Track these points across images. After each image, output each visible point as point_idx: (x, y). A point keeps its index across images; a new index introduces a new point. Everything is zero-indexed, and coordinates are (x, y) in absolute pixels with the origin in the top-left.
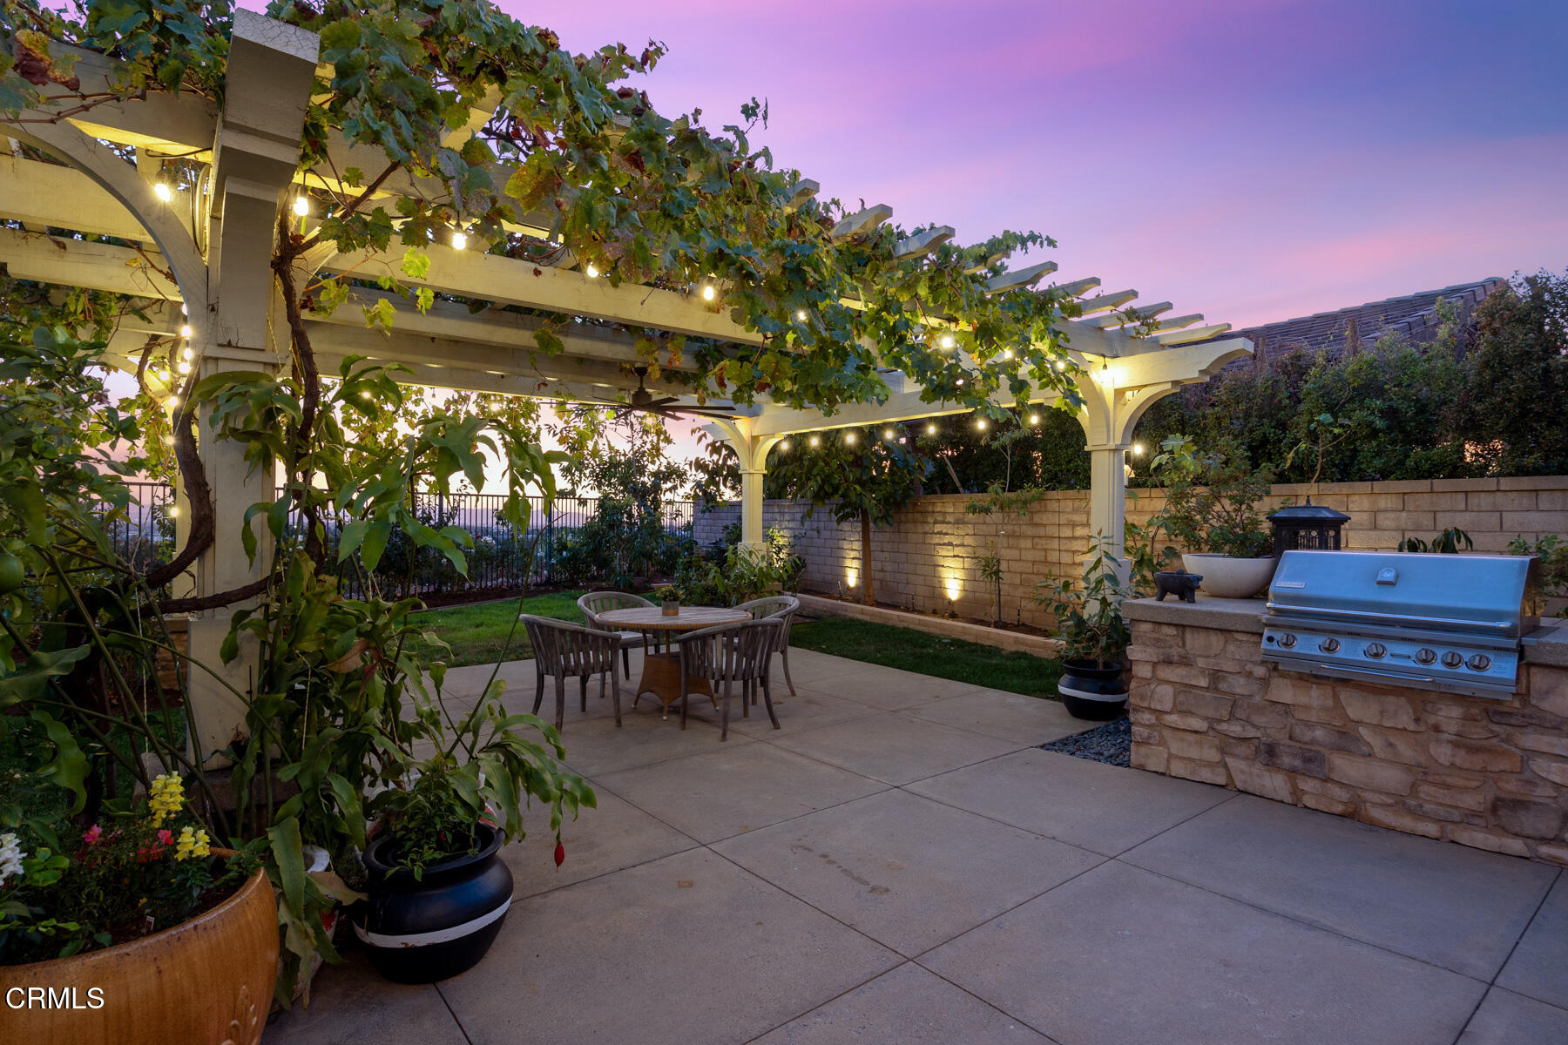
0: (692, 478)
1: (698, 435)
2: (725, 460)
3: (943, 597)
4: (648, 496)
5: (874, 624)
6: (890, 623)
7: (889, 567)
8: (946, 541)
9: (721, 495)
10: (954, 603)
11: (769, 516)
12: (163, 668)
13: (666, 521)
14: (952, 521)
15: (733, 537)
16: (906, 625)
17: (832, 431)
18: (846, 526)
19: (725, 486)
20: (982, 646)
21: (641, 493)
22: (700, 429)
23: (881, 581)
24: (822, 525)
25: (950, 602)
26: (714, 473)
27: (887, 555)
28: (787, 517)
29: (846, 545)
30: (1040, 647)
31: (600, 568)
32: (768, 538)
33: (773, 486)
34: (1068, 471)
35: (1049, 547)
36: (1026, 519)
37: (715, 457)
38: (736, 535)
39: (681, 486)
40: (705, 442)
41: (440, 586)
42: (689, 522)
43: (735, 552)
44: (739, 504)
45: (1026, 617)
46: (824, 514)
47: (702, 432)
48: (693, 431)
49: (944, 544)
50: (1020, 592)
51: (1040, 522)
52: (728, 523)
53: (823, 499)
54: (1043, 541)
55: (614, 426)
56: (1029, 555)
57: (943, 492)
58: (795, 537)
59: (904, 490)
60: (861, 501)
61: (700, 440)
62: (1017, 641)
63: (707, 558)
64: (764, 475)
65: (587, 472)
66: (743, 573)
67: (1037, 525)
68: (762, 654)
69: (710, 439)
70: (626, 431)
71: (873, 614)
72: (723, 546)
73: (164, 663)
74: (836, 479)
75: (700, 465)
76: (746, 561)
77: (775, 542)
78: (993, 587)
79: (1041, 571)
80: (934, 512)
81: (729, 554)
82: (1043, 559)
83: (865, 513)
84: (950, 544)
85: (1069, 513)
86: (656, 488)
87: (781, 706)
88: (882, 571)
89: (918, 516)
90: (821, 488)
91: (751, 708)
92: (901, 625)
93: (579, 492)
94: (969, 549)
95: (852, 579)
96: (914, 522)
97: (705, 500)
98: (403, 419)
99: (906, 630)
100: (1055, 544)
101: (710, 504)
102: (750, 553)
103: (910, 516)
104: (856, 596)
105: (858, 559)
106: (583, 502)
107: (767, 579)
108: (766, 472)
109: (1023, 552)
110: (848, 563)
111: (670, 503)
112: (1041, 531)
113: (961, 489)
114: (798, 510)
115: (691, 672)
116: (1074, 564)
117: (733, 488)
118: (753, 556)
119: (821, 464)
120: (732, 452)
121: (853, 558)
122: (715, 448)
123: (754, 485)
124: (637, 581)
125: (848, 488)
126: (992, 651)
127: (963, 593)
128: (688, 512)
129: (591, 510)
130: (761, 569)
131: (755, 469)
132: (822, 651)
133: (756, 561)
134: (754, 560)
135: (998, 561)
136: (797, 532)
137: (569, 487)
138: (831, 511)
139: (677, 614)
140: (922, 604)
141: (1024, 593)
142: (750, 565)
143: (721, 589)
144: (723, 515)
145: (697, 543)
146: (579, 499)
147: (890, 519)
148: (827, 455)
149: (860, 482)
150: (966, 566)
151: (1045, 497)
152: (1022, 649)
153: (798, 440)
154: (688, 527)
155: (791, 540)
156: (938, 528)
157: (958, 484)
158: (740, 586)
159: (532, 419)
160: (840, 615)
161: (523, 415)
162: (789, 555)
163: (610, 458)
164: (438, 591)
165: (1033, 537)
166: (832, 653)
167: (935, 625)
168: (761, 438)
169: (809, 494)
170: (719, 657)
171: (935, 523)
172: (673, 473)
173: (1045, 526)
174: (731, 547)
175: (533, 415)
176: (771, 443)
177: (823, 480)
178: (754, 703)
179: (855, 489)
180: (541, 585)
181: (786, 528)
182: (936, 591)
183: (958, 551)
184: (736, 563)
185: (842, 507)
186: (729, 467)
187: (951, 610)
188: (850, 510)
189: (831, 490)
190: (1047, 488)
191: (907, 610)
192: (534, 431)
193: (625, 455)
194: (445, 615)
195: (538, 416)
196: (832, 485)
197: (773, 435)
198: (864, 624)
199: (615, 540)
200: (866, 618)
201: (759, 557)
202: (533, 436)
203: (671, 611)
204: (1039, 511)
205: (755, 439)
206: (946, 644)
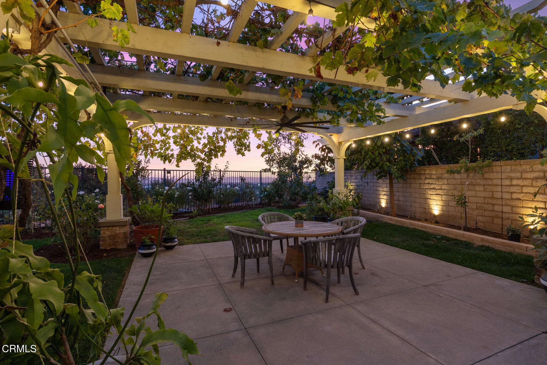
0: (314, 163)
1: (315, 144)
2: (327, 154)
3: (431, 214)
4: (297, 171)
5: (398, 226)
6: (406, 225)
7: (401, 199)
8: (432, 187)
9: (326, 169)
10: (437, 216)
11: (346, 177)
12: (102, 241)
13: (305, 180)
14: (435, 177)
15: (331, 186)
16: (414, 227)
17: (376, 137)
18: (380, 181)
19: (327, 164)
20: (461, 241)
21: (295, 169)
22: (316, 142)
23: (398, 205)
24: (369, 181)
25: (434, 216)
26: (323, 160)
27: (400, 193)
28: (353, 177)
29: (380, 189)
30: (500, 245)
31: (279, 198)
32: (346, 186)
33: (348, 164)
34: (507, 150)
35: (495, 190)
36: (479, 176)
37: (323, 153)
38: (332, 185)
39: (310, 166)
40: (318, 147)
41: (221, 206)
42: (314, 180)
43: (332, 193)
44: (334, 173)
45: (480, 225)
46: (371, 176)
47: (317, 143)
48: (314, 142)
49: (431, 189)
50: (476, 212)
51: (489, 177)
52: (329, 180)
53: (371, 169)
54: (491, 187)
55: (284, 144)
56: (482, 194)
57: (429, 165)
58: (357, 186)
59: (410, 164)
60: (390, 169)
61: (316, 146)
62: (482, 240)
63: (320, 194)
64: (345, 159)
65: (275, 162)
66: (336, 202)
67: (486, 179)
68: (348, 253)
69: (321, 145)
70: (289, 145)
71: (397, 221)
72: (328, 189)
73: (103, 239)
74: (378, 160)
75: (317, 157)
76: (337, 197)
77: (349, 188)
78: (462, 210)
79: (490, 202)
80: (425, 174)
81: (329, 194)
82: (490, 196)
83: (391, 175)
84: (434, 189)
85: (509, 172)
86: (301, 167)
87: (358, 276)
88: (398, 200)
89: (417, 176)
90: (370, 164)
91: (342, 276)
92: (412, 227)
93: (272, 169)
94: (445, 191)
95: (383, 204)
96: (415, 179)
97: (320, 172)
98: (196, 141)
99: (415, 230)
100: (499, 188)
101: (322, 173)
102: (339, 193)
103: (412, 176)
104: (386, 212)
105: (386, 195)
106: (273, 173)
107: (347, 206)
108: (345, 158)
109: (478, 193)
110: (381, 197)
111: (306, 173)
112: (490, 182)
113: (439, 163)
114: (358, 174)
115: (308, 260)
116: (512, 199)
117: (331, 166)
118: (340, 195)
119: (370, 153)
120: (330, 151)
121: (384, 195)
122: (322, 150)
123: (340, 164)
124: (293, 203)
125: (383, 164)
126: (468, 245)
127: (442, 212)
128: (313, 176)
129: (276, 176)
130: (344, 201)
131: (340, 156)
132: (374, 240)
133: (342, 197)
134: (341, 197)
135: (465, 197)
136: (358, 184)
137: (269, 167)
138: (374, 174)
139: (302, 226)
140: (419, 216)
141: (478, 213)
142: (339, 199)
143: (326, 210)
144: (327, 177)
145: (317, 188)
146: (272, 172)
147: (404, 177)
148: (373, 150)
149: (389, 161)
150: (443, 199)
151: (492, 165)
152: (487, 244)
153: (360, 143)
154: (314, 182)
155: (356, 187)
156: (427, 181)
157: (438, 160)
158: (334, 208)
159: (247, 139)
160: (380, 220)
161: (243, 138)
162: (355, 193)
163: (283, 156)
164: (219, 207)
165: (484, 185)
166: (380, 242)
167: (431, 228)
168: (343, 143)
169: (365, 167)
170: (323, 254)
171: (426, 179)
172: (307, 161)
173: (492, 179)
174: (330, 191)
175: (247, 137)
176: (348, 144)
177: (371, 161)
178: (343, 273)
179: (386, 164)
180: (258, 204)
181: (353, 182)
182: (427, 210)
183: (438, 192)
184: (332, 199)
185: (380, 173)
186: (329, 157)
187: (436, 220)
188: (384, 173)
189: (375, 165)
190: (493, 160)
191: (411, 218)
192: (248, 144)
193: (289, 155)
194: (218, 217)
195: (249, 137)
196: (375, 163)
197: (348, 141)
198: (393, 225)
199: (284, 188)
200: (393, 223)
201: (343, 195)
202: (248, 146)
203: (299, 225)
204: (487, 172)
205: (340, 143)
206: (439, 239)
